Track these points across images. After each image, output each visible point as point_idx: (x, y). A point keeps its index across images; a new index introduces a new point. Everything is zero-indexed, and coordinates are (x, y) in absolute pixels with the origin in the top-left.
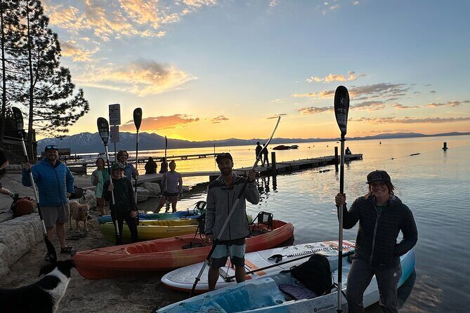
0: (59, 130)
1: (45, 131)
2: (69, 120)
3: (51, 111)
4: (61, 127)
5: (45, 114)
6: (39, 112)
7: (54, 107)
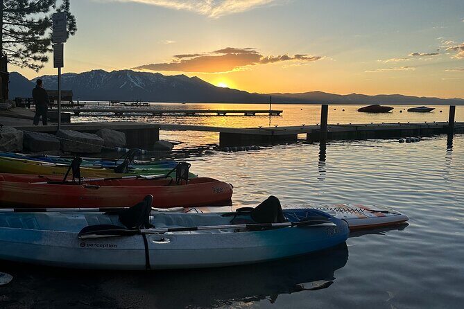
0: (35, 58)
1: (17, 59)
2: (49, 44)
3: (27, 30)
4: (38, 55)
5: (18, 33)
6: (12, 31)
7: (30, 24)
